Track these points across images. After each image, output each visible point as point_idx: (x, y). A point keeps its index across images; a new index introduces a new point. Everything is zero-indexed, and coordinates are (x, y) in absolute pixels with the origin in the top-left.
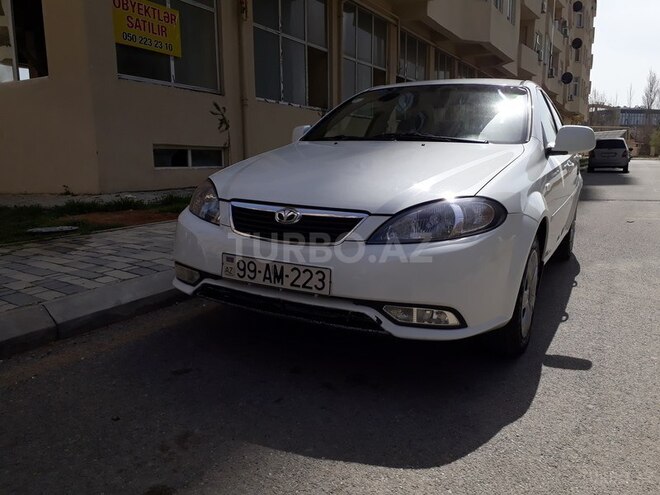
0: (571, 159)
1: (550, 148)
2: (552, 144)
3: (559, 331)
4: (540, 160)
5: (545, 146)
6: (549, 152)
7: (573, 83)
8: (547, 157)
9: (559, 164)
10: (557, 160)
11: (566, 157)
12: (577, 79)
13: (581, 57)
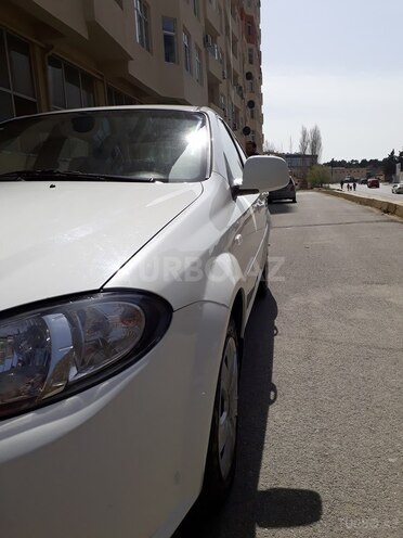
0: (260, 197)
1: (238, 186)
2: (238, 181)
3: (270, 424)
4: (226, 203)
5: (230, 182)
6: (236, 192)
7: (250, 135)
8: (235, 199)
9: (249, 205)
10: (246, 201)
11: (255, 197)
12: (254, 132)
13: (255, 115)
